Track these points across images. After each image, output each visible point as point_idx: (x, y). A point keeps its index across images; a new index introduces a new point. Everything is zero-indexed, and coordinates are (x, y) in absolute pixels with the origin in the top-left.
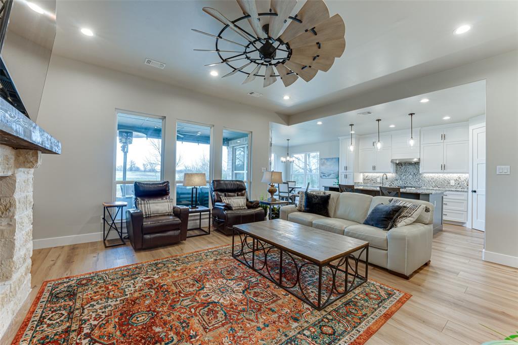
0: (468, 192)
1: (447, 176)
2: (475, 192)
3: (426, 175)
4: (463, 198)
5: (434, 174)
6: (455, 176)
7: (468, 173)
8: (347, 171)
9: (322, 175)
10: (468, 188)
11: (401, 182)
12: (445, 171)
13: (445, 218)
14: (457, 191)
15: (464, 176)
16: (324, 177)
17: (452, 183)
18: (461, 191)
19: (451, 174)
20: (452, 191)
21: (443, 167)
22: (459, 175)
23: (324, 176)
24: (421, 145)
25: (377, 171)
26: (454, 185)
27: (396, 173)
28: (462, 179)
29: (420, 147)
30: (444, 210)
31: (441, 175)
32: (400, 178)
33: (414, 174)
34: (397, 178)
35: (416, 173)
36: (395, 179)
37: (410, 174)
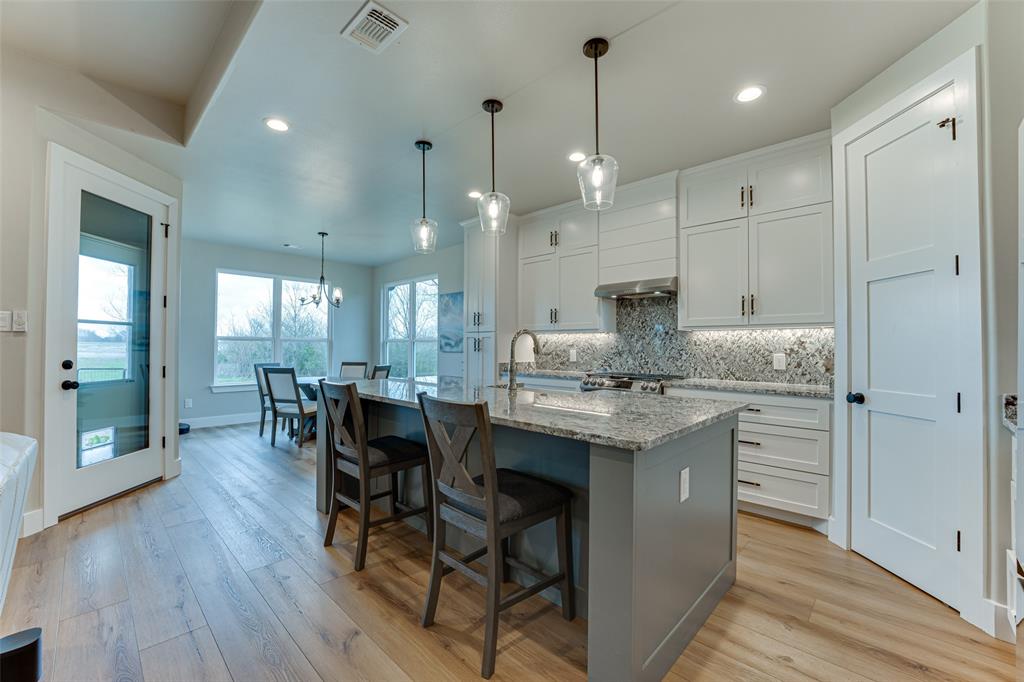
0: (831, 398)
1: (761, 336)
2: (859, 399)
3: (701, 336)
4: (814, 422)
5: (722, 333)
6: (789, 335)
7: (831, 324)
8: (481, 328)
9: (443, 341)
10: (831, 384)
11: (631, 362)
12: (754, 320)
13: (744, 494)
14: (795, 394)
15: (818, 336)
16: (448, 349)
17: (780, 361)
18: (808, 395)
19: (775, 332)
20: (775, 393)
21: (749, 306)
22: (799, 332)
23: (447, 344)
24: (682, 232)
25: (561, 325)
26: (784, 368)
27: (619, 331)
28: (811, 349)
29: (678, 238)
30: (740, 466)
31: (744, 335)
32: (628, 347)
33: (667, 333)
34: (620, 348)
35: (671, 332)
36: (614, 351)
37: (656, 334)
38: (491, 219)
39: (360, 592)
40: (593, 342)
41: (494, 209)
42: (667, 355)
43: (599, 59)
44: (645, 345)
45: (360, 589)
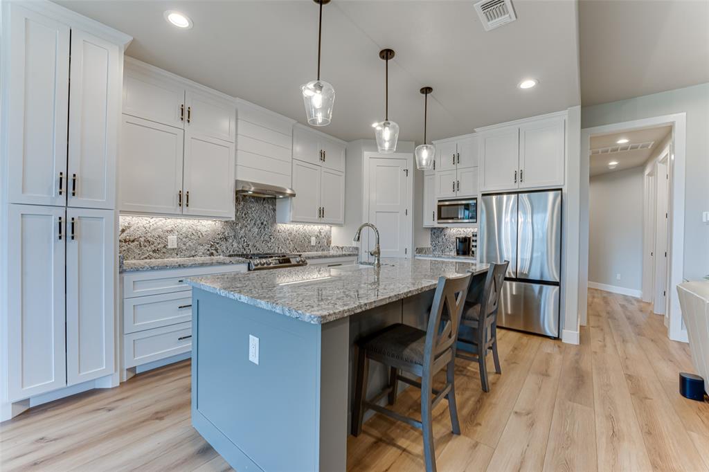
1: (307, 228)
3: (282, 227)
5: (292, 226)
6: (317, 228)
8: (74, 201)
15: (325, 229)
17: (313, 241)
19: (312, 227)
24: (294, 161)
26: (315, 245)
28: (323, 235)
29: (292, 163)
32: (233, 234)
33: (262, 224)
34: (226, 233)
35: (265, 223)
36: (220, 236)
37: (255, 224)
38: (385, 141)
39: (483, 423)
40: (199, 228)
41: (387, 134)
42: (262, 239)
43: (428, 95)
44: (247, 232)
45: (480, 425)
